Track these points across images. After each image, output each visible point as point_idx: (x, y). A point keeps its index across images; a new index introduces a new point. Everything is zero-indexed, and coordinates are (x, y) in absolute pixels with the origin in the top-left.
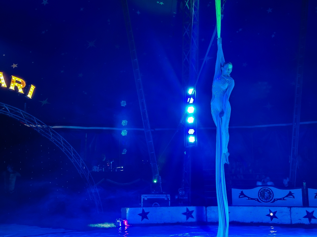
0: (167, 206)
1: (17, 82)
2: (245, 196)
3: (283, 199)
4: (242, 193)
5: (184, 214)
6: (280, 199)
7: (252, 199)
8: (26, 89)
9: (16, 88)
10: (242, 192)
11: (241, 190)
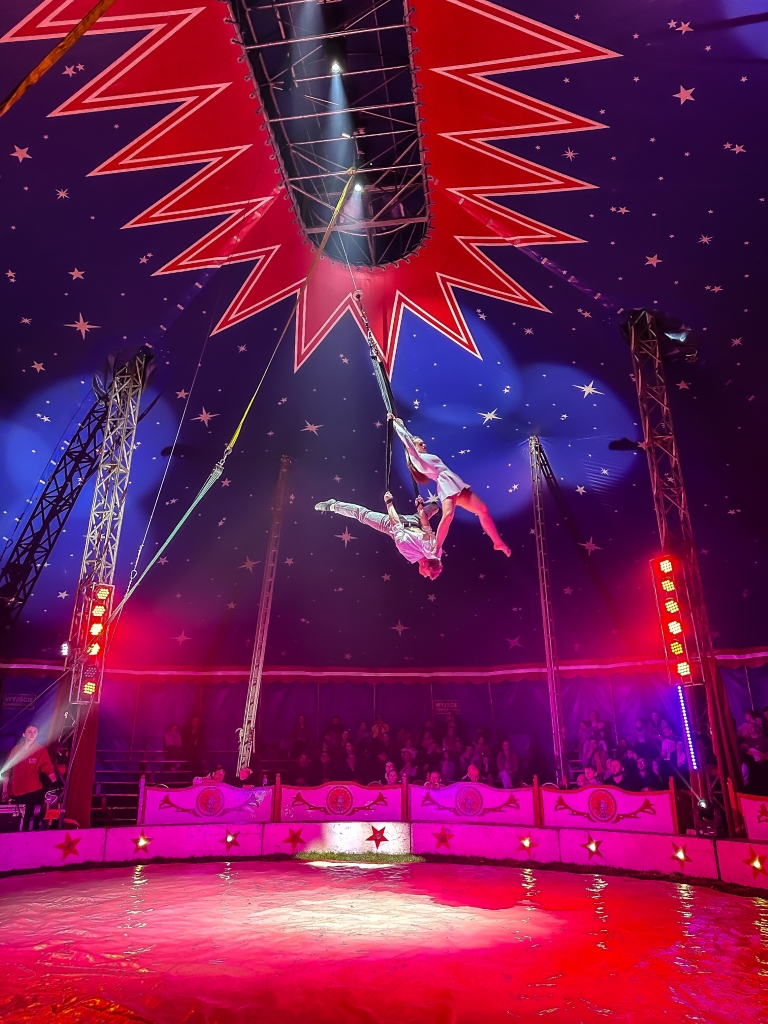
0: (16, 829)
2: (172, 805)
3: (239, 808)
4: (166, 800)
5: (59, 847)
6: (234, 809)
7: (184, 810)
10: (166, 796)
11: (166, 793)
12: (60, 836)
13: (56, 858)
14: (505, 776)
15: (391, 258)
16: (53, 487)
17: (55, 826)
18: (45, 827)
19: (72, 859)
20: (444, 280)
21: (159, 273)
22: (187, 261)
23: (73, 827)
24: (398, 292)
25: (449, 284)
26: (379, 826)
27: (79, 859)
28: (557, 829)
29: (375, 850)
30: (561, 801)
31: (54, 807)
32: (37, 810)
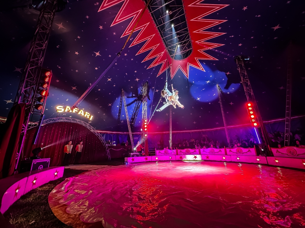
0: (139, 156)
1: (87, 114)
4: (159, 152)
5: (145, 159)
7: (162, 153)
8: (90, 117)
12: (145, 157)
13: (145, 160)
14: (218, 147)
15: (186, 57)
16: (136, 106)
17: (144, 156)
18: (143, 156)
19: (147, 161)
20: (196, 59)
21: (147, 69)
22: (152, 66)
23: (146, 156)
24: (188, 63)
25: (197, 59)
26: (195, 155)
28: (230, 155)
29: (195, 159)
30: (230, 150)
31: (143, 153)
32: (141, 154)
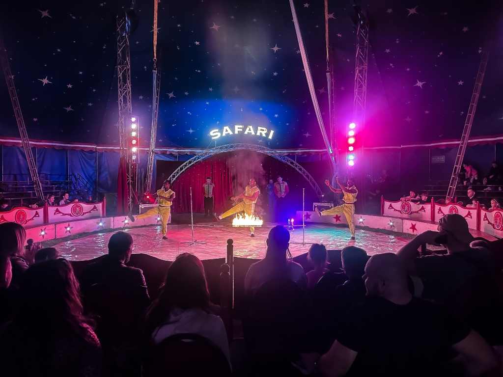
1: (261, 130)
2: (393, 208)
3: (417, 212)
4: (391, 206)
6: (415, 212)
7: (397, 210)
8: (267, 134)
9: (261, 133)
10: (391, 204)
11: (390, 203)
19: (338, 222)
27: (341, 223)
